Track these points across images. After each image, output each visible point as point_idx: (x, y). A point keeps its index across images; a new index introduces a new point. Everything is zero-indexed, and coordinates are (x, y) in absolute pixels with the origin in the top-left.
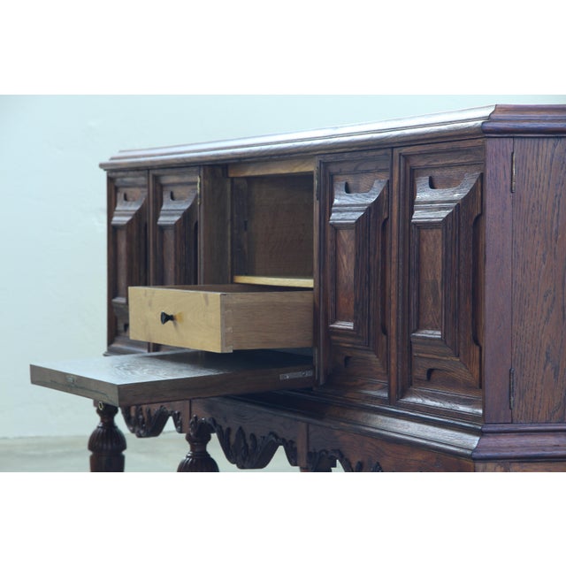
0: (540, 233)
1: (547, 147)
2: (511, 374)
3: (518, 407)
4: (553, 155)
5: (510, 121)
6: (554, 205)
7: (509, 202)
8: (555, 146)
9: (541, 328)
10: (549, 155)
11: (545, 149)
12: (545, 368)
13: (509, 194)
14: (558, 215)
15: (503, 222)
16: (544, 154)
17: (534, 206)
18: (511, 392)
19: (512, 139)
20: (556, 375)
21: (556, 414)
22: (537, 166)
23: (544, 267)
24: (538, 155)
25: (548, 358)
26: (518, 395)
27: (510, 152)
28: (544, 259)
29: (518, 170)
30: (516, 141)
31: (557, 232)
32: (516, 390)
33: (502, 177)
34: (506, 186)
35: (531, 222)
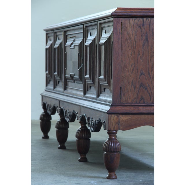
0: (130, 46)
1: (132, 20)
2: (121, 88)
3: (123, 98)
4: (134, 23)
5: (121, 12)
6: (134, 38)
7: (120, 37)
8: (135, 20)
9: (130, 75)
10: (133, 23)
11: (132, 21)
12: (131, 87)
13: (120, 34)
14: (136, 41)
15: (118, 43)
16: (131, 23)
17: (128, 38)
18: (120, 94)
19: (121, 18)
20: (135, 89)
21: (135, 101)
22: (129, 26)
23: (131, 57)
24: (129, 23)
25: (132, 84)
26: (123, 95)
27: (121, 22)
28: (131, 54)
29: (123, 27)
30: (123, 19)
31: (135, 46)
32: (122, 93)
33: (118, 29)
34: (119, 32)
35: (127, 43)
